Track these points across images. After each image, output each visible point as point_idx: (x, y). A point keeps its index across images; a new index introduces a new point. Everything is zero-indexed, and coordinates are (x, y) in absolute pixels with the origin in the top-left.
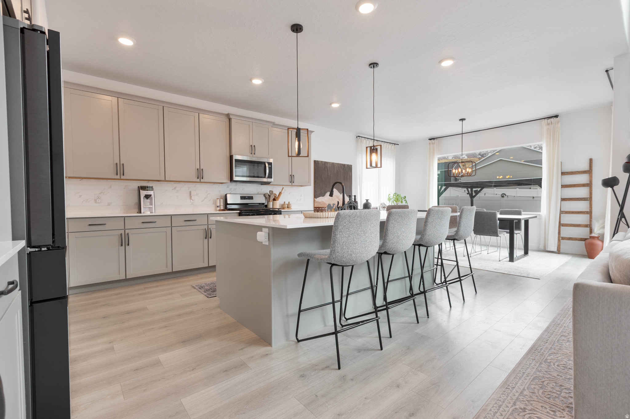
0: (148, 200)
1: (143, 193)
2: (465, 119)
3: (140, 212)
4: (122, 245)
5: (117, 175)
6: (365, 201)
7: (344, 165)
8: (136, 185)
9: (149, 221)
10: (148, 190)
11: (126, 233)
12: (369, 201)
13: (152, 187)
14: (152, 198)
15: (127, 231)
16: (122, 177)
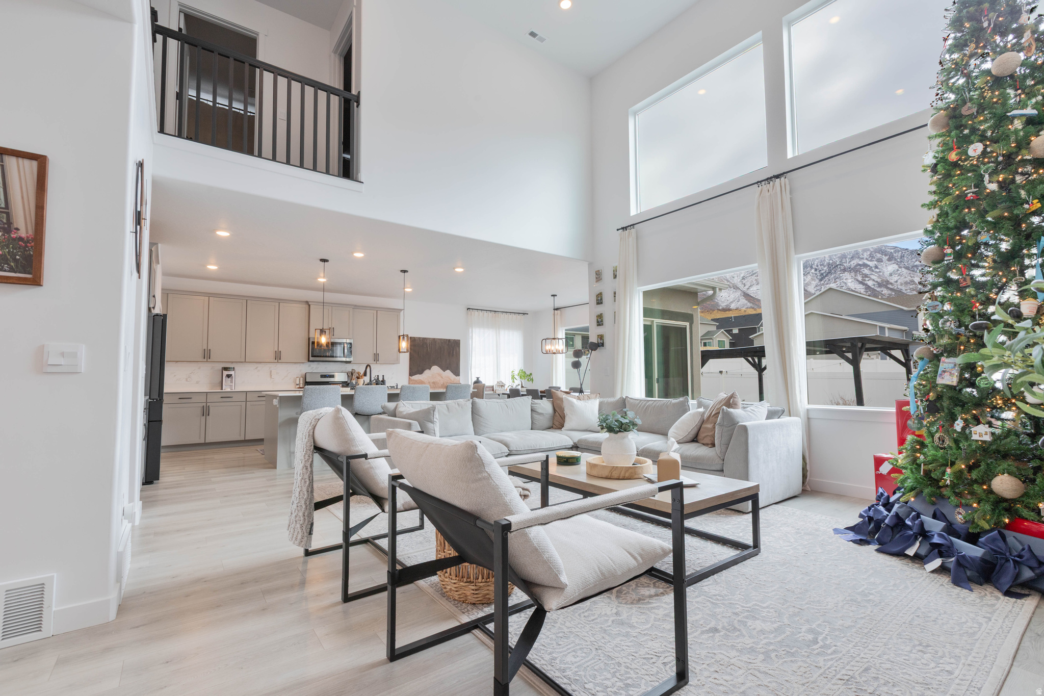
0: (230, 379)
1: (225, 373)
2: (556, 295)
3: (222, 389)
4: (203, 415)
5: (204, 358)
6: (474, 379)
7: (449, 340)
8: (220, 366)
9: (227, 397)
10: (229, 371)
11: (208, 405)
12: (480, 379)
13: (234, 368)
14: (232, 377)
15: (208, 404)
16: (209, 360)
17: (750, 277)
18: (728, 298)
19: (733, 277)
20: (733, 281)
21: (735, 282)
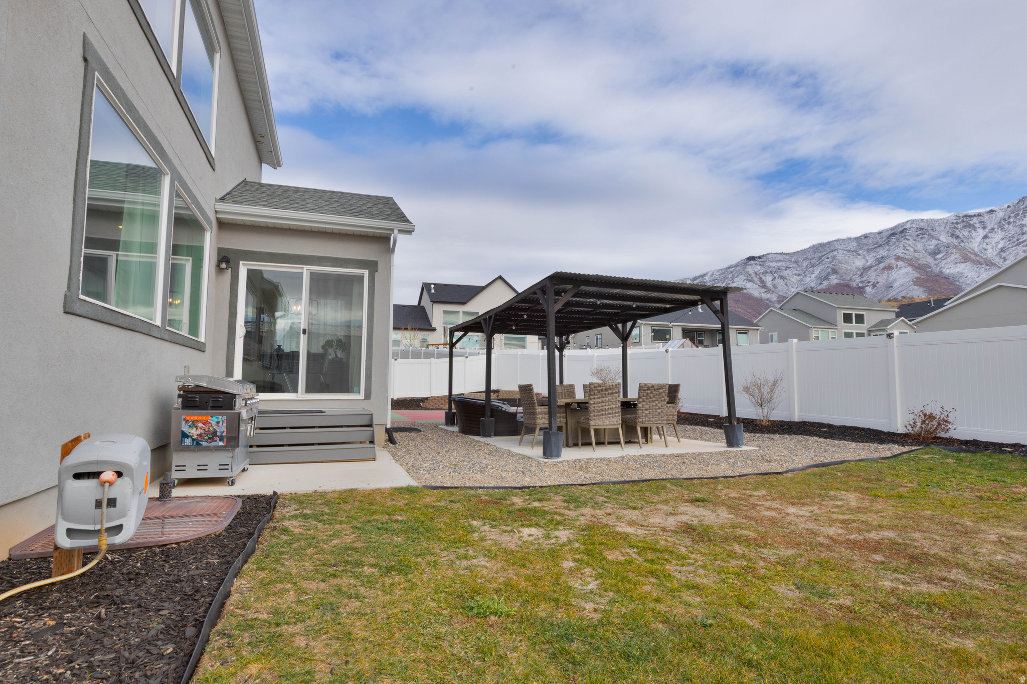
17: (1014, 248)
18: (977, 279)
19: (985, 250)
20: (985, 254)
21: (989, 255)
